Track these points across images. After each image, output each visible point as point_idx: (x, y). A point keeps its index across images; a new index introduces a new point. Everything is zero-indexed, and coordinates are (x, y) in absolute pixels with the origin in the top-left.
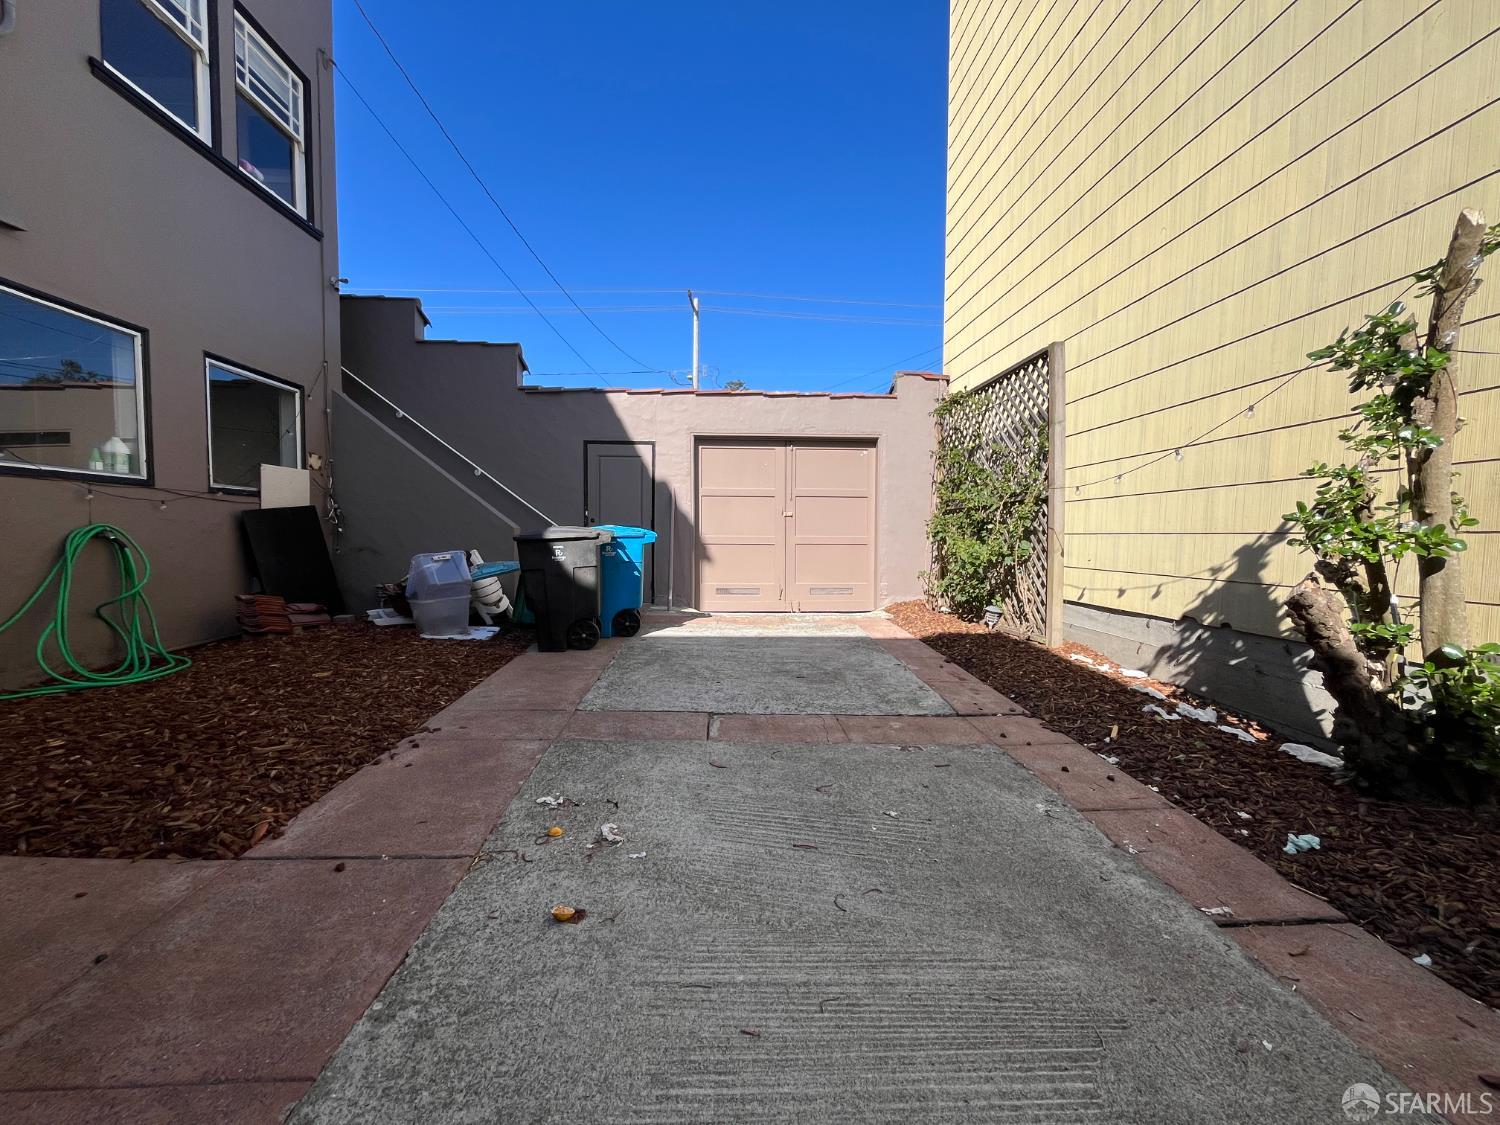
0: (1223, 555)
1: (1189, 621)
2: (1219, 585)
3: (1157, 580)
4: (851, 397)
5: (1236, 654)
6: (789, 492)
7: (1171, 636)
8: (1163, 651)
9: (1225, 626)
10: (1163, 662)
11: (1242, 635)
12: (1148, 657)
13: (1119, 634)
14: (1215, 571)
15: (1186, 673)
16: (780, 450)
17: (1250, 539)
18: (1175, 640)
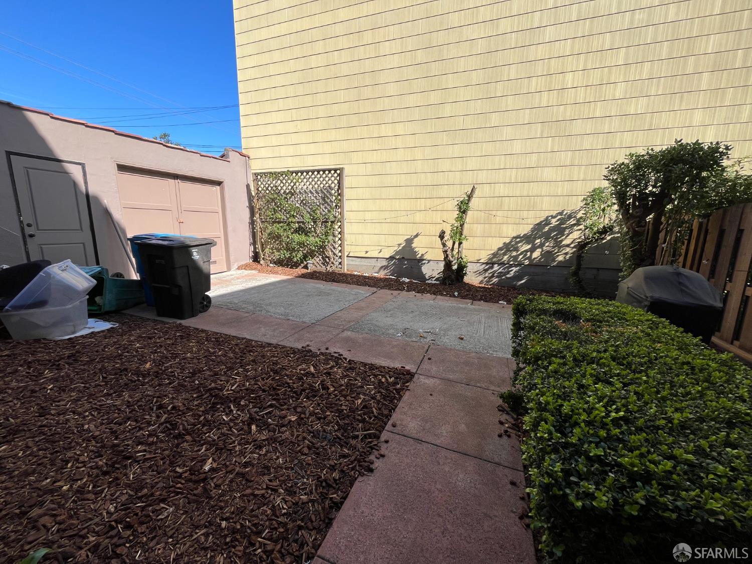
0: (402, 240)
1: (392, 258)
2: (400, 248)
3: (380, 248)
4: (210, 157)
5: (405, 265)
6: (179, 208)
7: (385, 263)
8: (382, 267)
9: (403, 258)
10: (382, 270)
11: (407, 260)
12: (377, 269)
13: (366, 264)
14: (399, 245)
15: (390, 272)
16: (171, 181)
17: (409, 237)
18: (386, 264)
